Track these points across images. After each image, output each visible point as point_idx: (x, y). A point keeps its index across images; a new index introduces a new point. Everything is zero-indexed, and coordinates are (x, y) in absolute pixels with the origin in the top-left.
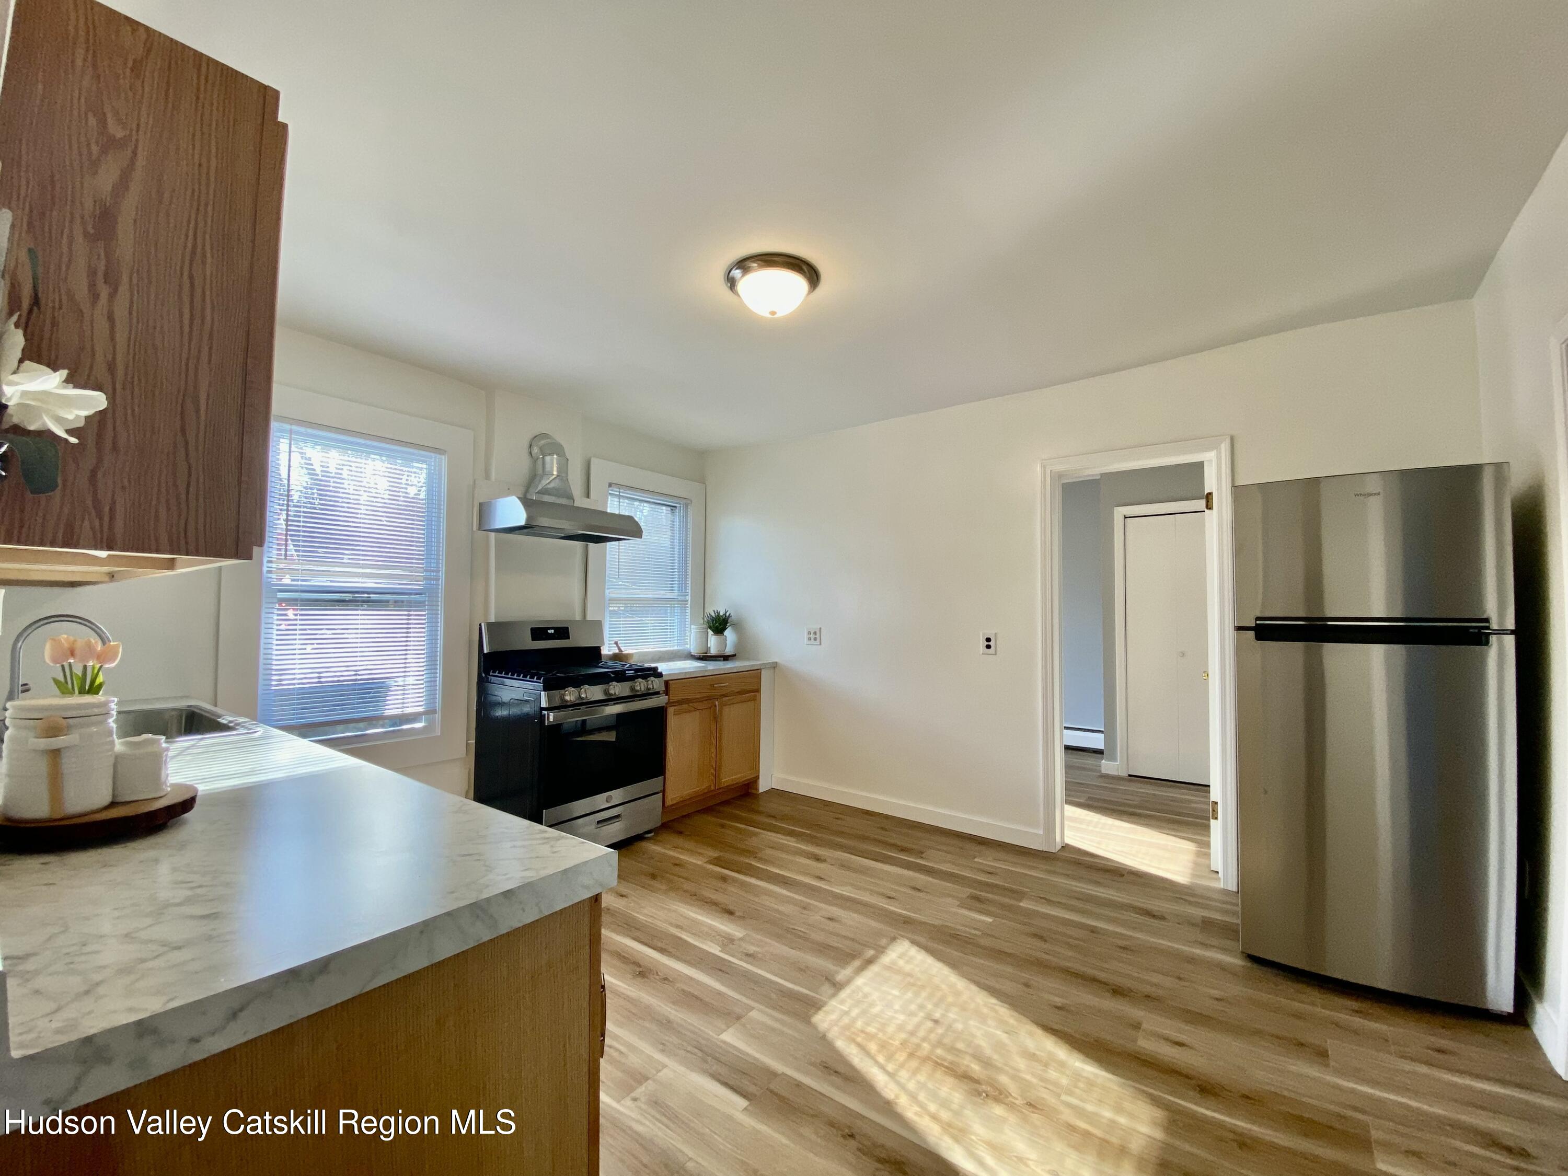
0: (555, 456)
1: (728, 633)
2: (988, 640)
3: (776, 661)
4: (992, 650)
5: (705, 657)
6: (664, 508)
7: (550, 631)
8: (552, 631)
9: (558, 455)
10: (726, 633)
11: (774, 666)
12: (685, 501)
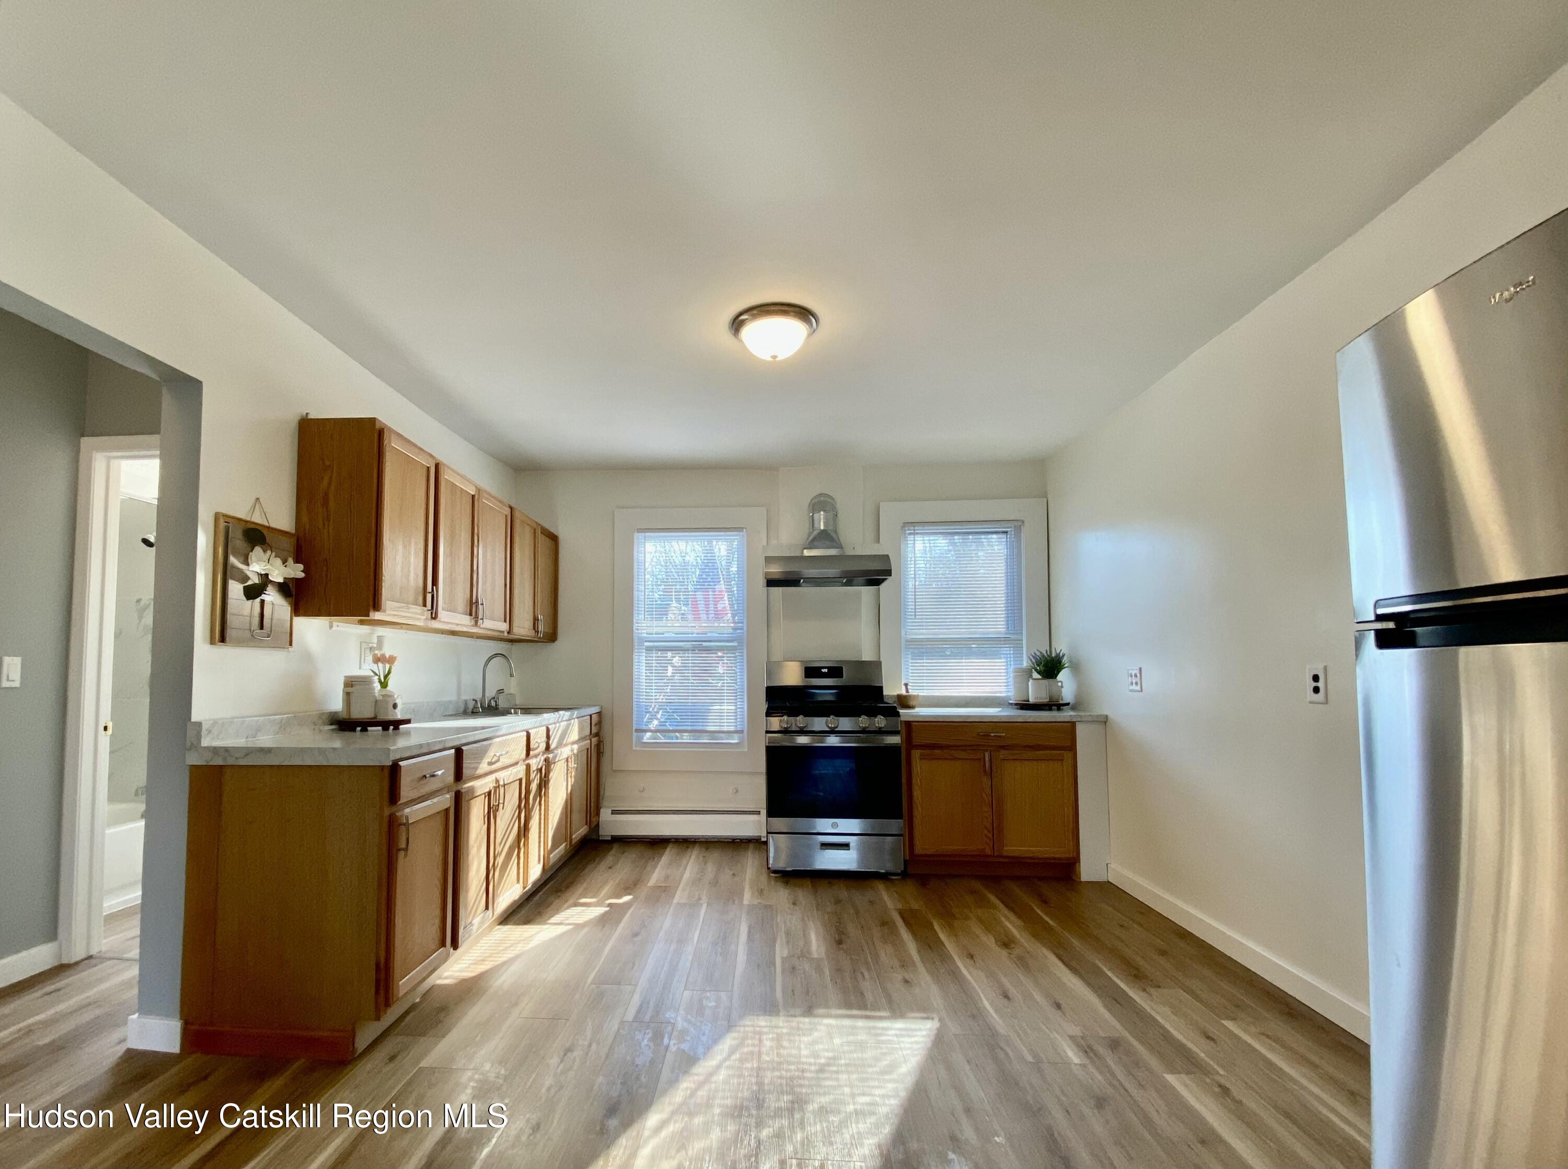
0: (822, 513)
1: (1063, 676)
2: (1316, 678)
3: (1106, 713)
4: (1320, 696)
5: (1025, 706)
6: (994, 536)
7: (823, 670)
8: (826, 670)
9: (825, 511)
10: (1061, 677)
11: (1104, 721)
12: (1016, 523)
